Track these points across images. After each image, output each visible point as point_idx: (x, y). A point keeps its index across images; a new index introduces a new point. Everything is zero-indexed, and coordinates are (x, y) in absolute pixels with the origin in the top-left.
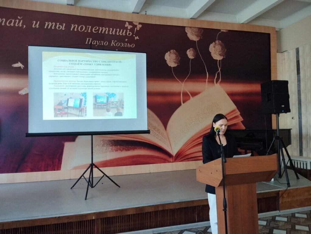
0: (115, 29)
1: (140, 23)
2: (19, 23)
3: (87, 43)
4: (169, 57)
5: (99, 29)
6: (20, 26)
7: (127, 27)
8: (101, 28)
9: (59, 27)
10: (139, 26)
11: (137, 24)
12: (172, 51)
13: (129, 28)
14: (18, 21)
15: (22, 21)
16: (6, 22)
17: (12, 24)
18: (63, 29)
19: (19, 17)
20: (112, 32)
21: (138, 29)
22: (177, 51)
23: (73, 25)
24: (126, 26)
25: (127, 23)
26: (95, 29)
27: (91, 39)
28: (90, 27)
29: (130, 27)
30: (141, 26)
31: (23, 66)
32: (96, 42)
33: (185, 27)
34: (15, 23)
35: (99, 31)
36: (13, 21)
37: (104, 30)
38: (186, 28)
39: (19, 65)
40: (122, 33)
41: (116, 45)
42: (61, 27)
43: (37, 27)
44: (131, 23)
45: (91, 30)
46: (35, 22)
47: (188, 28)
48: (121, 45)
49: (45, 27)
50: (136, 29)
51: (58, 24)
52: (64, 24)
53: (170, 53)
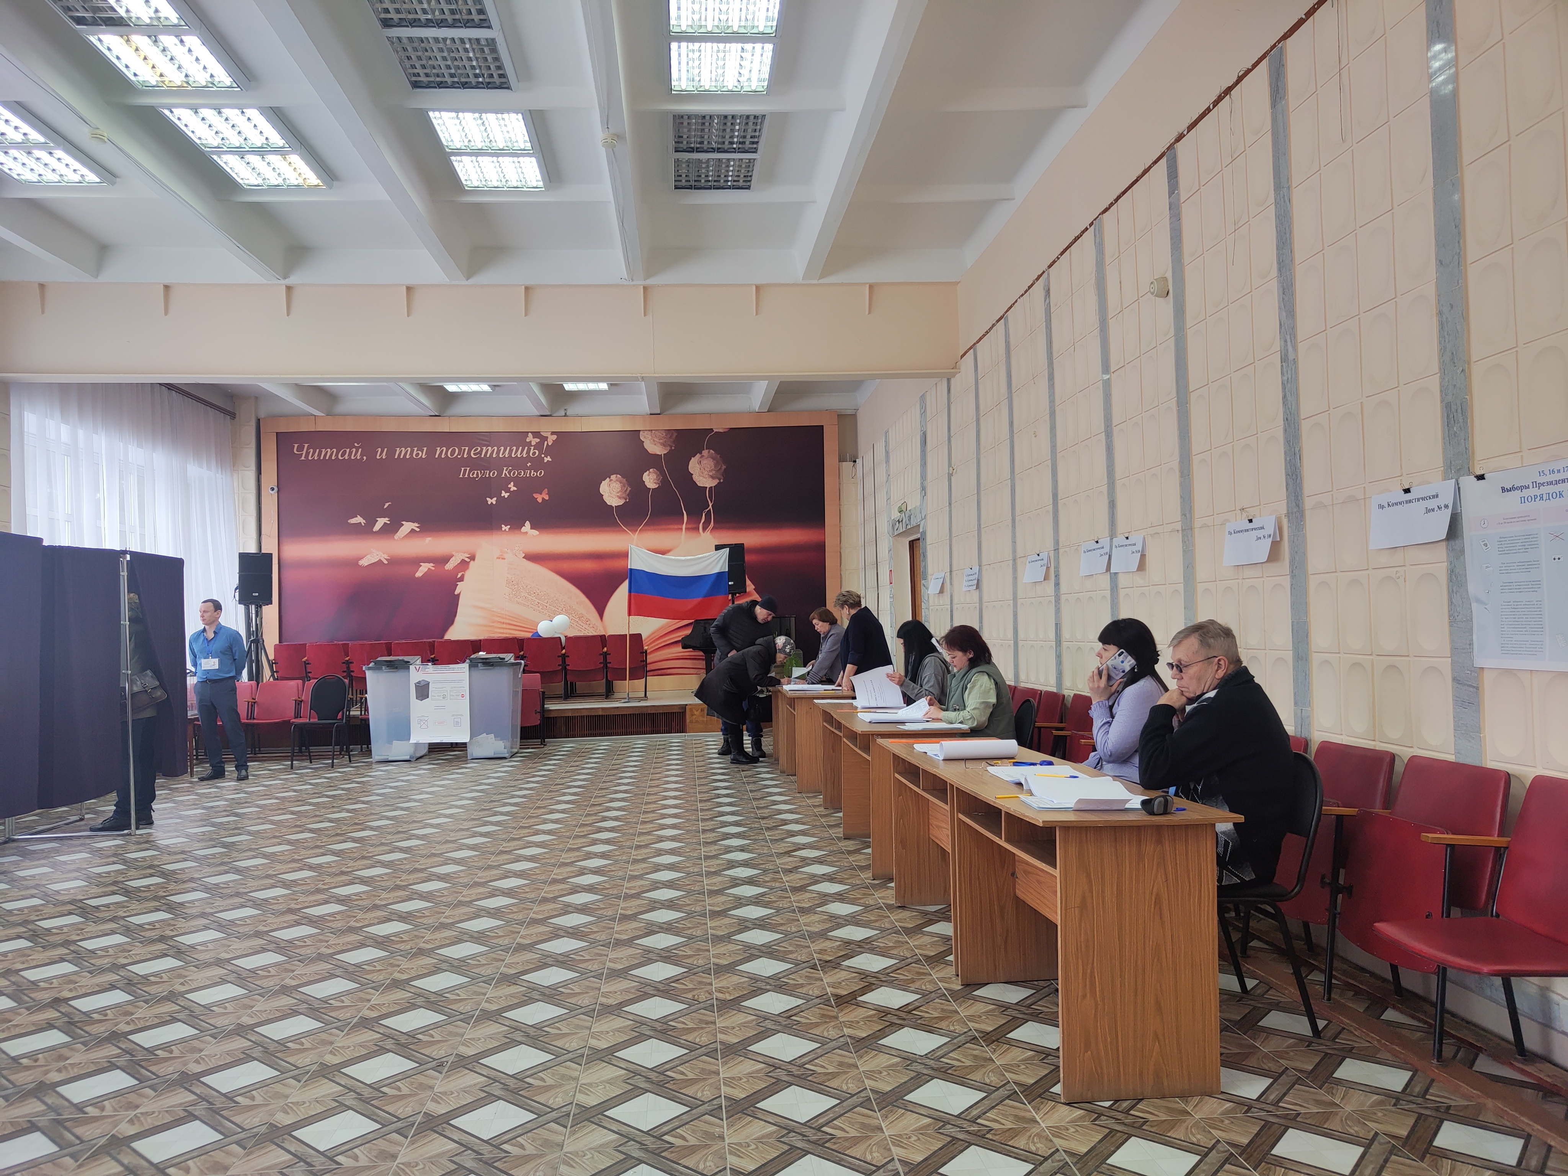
0: (508, 448)
1: (553, 433)
2: (356, 454)
3: (461, 476)
4: (607, 488)
5: (482, 450)
6: (358, 458)
7: (531, 442)
8: (484, 448)
9: (417, 455)
10: (552, 439)
11: (548, 435)
12: (613, 477)
13: (533, 443)
14: (354, 450)
15: (360, 450)
16: (337, 455)
17: (346, 457)
18: (423, 457)
19: (356, 445)
20: (504, 453)
21: (550, 444)
22: (623, 477)
23: (439, 448)
24: (528, 440)
25: (530, 434)
26: (475, 451)
27: (468, 469)
28: (467, 448)
29: (535, 441)
30: (555, 437)
31: (364, 521)
32: (477, 473)
33: (639, 431)
34: (350, 453)
35: (481, 455)
36: (348, 450)
37: (489, 451)
38: (641, 433)
39: (359, 520)
40: (519, 453)
41: (510, 475)
42: (420, 453)
43: (384, 457)
44: (536, 434)
45: (469, 453)
46: (380, 450)
47: (646, 432)
48: (519, 474)
49: (396, 457)
50: (546, 443)
51: (416, 449)
52: (425, 449)
53: (611, 480)
